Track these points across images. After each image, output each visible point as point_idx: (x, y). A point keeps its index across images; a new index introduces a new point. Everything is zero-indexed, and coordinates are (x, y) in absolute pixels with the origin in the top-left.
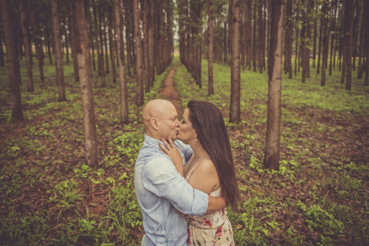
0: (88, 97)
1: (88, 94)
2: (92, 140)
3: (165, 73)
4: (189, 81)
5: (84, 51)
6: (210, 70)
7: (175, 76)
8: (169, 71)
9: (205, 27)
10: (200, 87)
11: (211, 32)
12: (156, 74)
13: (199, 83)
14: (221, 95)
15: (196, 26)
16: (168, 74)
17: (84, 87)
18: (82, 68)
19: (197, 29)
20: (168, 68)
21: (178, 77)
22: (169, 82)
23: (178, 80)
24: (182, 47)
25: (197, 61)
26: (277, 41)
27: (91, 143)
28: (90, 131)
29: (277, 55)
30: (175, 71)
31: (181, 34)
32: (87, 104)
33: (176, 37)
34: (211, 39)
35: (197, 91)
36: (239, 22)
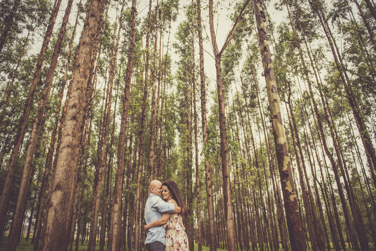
1: (117, 228)
5: (118, 202)
17: (115, 223)
18: (116, 212)
29: (228, 205)
32: (116, 234)
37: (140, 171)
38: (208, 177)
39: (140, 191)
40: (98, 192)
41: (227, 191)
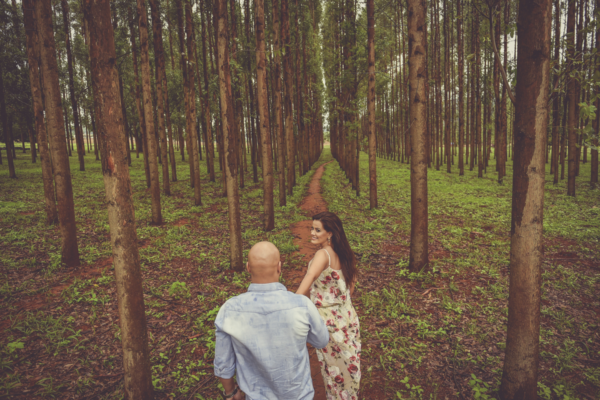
0: (126, 262)
1: (125, 257)
2: (135, 351)
3: (311, 172)
4: (342, 183)
5: (115, 170)
6: (373, 173)
7: (323, 177)
8: (316, 169)
9: (362, 113)
10: (358, 194)
11: (372, 119)
12: (297, 174)
13: (356, 187)
14: (389, 208)
15: (350, 111)
16: (315, 173)
17: (118, 242)
19: (352, 114)
20: (315, 165)
21: (327, 179)
22: (315, 185)
23: (327, 184)
24: (333, 137)
25: (353, 158)
26: (533, 138)
27: (134, 357)
28: (130, 333)
29: (533, 169)
30: (325, 169)
31: (332, 121)
32: (125, 277)
33: (326, 124)
34: (372, 128)
35: (353, 200)
36: (423, 103)
37: (221, 35)
38: (415, 45)
39: (227, 92)
40: (144, 88)
41: (535, 113)
